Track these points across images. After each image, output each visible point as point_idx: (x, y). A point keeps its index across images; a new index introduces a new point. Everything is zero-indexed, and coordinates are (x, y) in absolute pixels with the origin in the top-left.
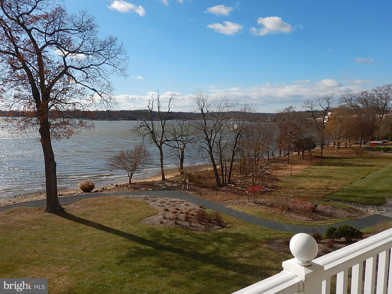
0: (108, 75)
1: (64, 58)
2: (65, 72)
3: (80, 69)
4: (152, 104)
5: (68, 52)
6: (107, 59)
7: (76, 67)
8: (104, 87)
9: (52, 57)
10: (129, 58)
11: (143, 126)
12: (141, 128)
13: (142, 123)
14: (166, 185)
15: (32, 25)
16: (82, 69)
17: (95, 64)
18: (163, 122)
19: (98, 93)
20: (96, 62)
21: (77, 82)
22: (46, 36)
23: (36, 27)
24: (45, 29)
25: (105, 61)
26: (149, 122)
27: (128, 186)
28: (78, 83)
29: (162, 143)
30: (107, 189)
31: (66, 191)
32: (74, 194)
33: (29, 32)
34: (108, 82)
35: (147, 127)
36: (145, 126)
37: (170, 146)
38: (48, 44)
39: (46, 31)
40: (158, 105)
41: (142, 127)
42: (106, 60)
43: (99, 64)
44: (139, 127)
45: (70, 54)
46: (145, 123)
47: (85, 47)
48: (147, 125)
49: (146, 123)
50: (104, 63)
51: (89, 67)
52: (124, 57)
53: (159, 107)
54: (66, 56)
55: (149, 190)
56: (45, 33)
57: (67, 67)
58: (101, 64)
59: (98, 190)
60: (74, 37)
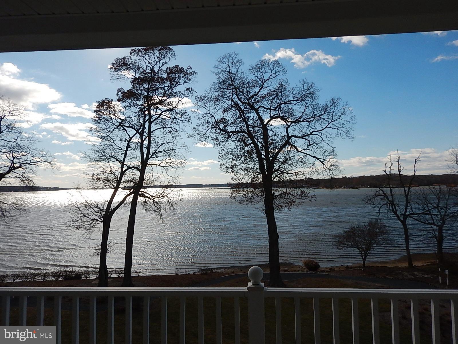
0: (332, 139)
1: (287, 129)
2: (287, 143)
3: (302, 137)
4: (391, 168)
5: (290, 123)
6: (330, 122)
7: (298, 136)
8: (326, 154)
9: (276, 129)
10: (355, 117)
11: (379, 195)
12: (376, 198)
13: (377, 191)
14: (413, 275)
15: (259, 104)
16: (304, 138)
17: (317, 130)
18: (407, 189)
19: (320, 161)
20: (318, 127)
21: (298, 152)
22: (270, 111)
23: (263, 105)
24: (270, 105)
25: (327, 126)
26: (387, 190)
27: (361, 269)
28: (300, 152)
29: (406, 217)
30: (335, 270)
31: (292, 267)
32: (299, 271)
33: (257, 111)
34: (332, 147)
35: (384, 196)
36: (381, 195)
37: (420, 222)
38: (272, 118)
39: (271, 107)
40: (399, 168)
41: (377, 196)
42: (329, 124)
43: (322, 129)
44: (374, 196)
45: (293, 124)
46: (381, 192)
47: (307, 115)
48: (384, 193)
49: (383, 192)
50: (326, 127)
51: (311, 134)
52: (349, 117)
53: (400, 171)
54: (289, 126)
55: (387, 278)
56: (270, 109)
57: (289, 138)
58: (323, 129)
59: (325, 270)
60: (295, 107)
